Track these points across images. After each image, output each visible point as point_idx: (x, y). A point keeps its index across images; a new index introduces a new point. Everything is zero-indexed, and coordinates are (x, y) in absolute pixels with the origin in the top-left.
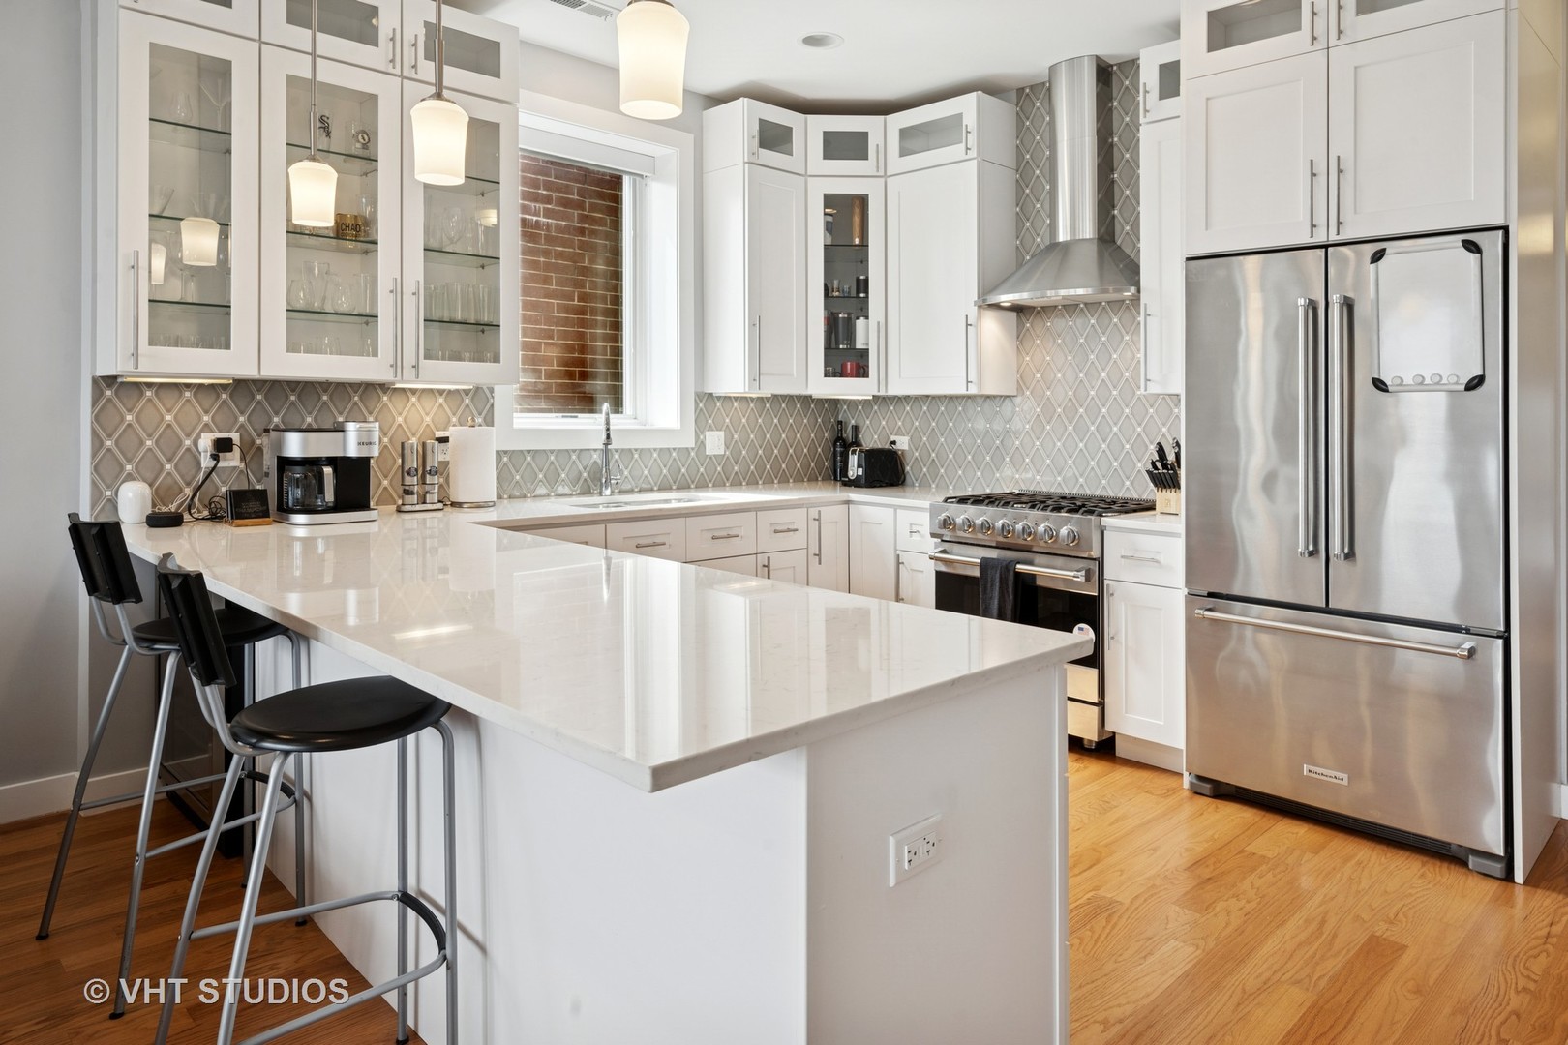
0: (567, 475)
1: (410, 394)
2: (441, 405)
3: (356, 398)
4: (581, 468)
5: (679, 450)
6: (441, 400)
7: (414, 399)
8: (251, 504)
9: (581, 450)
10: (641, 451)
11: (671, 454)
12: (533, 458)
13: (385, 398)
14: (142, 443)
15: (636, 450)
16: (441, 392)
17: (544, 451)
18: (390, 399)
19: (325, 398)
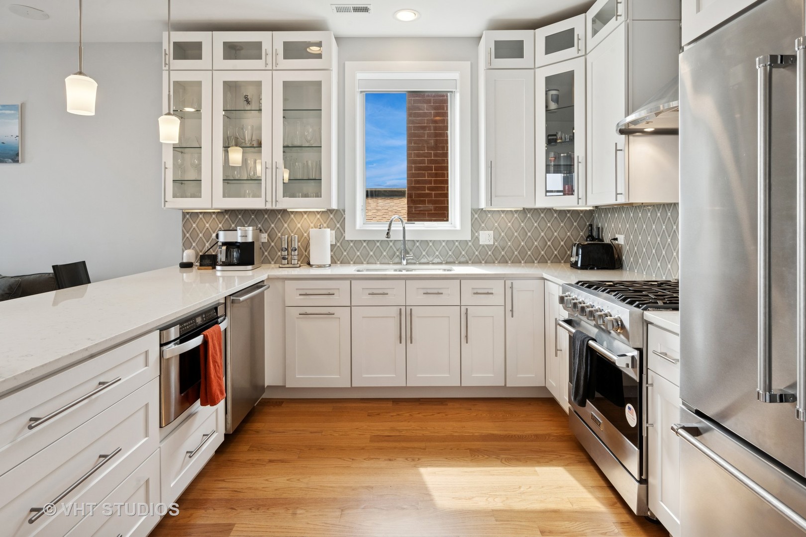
0: (387, 253)
1: (303, 214)
2: (318, 219)
3: (279, 216)
4: (395, 250)
5: (460, 242)
6: (318, 216)
7: (305, 216)
8: (206, 261)
9: (395, 240)
10: (434, 242)
11: (454, 244)
12: (367, 244)
13: (292, 216)
14: (198, 235)
15: (431, 241)
16: (318, 212)
17: (374, 240)
18: (294, 216)
19: (266, 216)
